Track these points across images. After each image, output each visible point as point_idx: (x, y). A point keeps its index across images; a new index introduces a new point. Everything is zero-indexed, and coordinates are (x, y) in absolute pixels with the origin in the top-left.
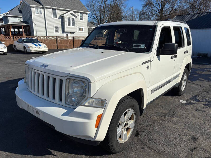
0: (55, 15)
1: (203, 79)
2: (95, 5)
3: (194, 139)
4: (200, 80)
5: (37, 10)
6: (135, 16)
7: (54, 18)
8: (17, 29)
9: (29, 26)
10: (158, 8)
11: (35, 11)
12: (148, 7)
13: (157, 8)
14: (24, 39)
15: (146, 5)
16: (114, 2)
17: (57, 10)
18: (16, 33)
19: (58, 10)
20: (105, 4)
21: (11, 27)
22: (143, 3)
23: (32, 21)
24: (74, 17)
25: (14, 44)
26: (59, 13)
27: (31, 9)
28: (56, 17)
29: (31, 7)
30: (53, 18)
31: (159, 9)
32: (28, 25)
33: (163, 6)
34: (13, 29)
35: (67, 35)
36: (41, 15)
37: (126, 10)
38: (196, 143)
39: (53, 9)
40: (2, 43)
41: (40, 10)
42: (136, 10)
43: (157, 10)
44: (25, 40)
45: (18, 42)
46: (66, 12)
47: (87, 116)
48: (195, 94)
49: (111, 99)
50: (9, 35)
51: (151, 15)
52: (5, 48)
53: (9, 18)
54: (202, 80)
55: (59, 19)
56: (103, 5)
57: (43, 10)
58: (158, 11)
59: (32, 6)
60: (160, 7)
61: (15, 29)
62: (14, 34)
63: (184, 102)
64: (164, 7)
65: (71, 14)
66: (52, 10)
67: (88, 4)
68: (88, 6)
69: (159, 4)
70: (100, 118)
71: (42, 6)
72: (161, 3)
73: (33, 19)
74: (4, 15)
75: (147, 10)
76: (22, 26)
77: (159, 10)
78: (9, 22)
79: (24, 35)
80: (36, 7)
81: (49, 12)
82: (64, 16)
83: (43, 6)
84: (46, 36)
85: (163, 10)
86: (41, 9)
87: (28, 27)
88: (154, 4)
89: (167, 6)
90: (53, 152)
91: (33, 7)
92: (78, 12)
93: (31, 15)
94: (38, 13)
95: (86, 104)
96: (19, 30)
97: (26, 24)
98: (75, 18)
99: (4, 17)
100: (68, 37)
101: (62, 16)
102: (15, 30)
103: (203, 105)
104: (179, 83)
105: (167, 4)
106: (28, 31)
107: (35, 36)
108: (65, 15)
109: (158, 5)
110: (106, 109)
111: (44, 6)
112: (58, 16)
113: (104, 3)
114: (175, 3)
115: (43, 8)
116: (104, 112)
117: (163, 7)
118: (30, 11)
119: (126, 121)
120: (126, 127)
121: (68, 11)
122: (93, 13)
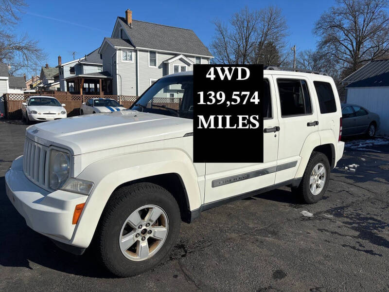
0: (153, 61)
1: (381, 180)
2: (228, 43)
3: (279, 274)
4: (376, 181)
5: (125, 53)
6: (305, 62)
7: (152, 67)
8: (93, 85)
9: (111, 80)
10: (350, 47)
11: (122, 56)
12: (329, 46)
13: (347, 48)
14: (95, 100)
15: (326, 42)
16: (263, 38)
17: (157, 54)
18: (91, 91)
19: (159, 53)
20: (246, 42)
21: (83, 81)
22: (320, 39)
23: (116, 71)
24: (184, 65)
25: (81, 108)
26: (160, 58)
27: (116, 53)
28: (155, 65)
29: (116, 50)
30: (149, 66)
31: (351, 49)
32: (109, 77)
33: (359, 43)
34: (87, 84)
35: (173, 95)
36: (131, 62)
37: (285, 52)
38: (277, 281)
39: (151, 52)
40: (61, 106)
41: (130, 54)
42: (308, 51)
43: (347, 50)
44: (96, 102)
45: (86, 104)
46: (173, 56)
47: (61, 204)
48: (344, 204)
49: (101, 182)
50: (79, 93)
51: (335, 61)
52: (64, 113)
53: (85, 68)
54: (379, 181)
55: (159, 67)
56: (242, 44)
57: (135, 53)
58: (348, 53)
59: (118, 47)
60: (353, 46)
61: (91, 85)
62: (88, 92)
63: (310, 215)
64: (361, 46)
65: (181, 60)
66: (149, 53)
67: (216, 42)
68: (215, 46)
69: (351, 41)
70: (80, 209)
71: (133, 48)
72: (355, 39)
73: (117, 68)
74: (77, 62)
75: (326, 52)
76: (100, 80)
77: (350, 51)
78: (84, 73)
79: (102, 93)
80: (123, 50)
81: (144, 57)
82: (168, 63)
83: (135, 47)
84: (135, 95)
85: (359, 50)
86: (131, 52)
87: (109, 82)
88: (341, 40)
89: (367, 44)
90: (31, 264)
91: (120, 50)
92: (193, 57)
93: (115, 62)
94: (126, 59)
95: (68, 188)
96: (96, 86)
97: (106, 77)
98: (186, 66)
99: (77, 65)
100: (173, 99)
101: (165, 64)
102: (91, 87)
103: (343, 222)
104: (299, 179)
105: (368, 41)
106: (109, 87)
107: (118, 95)
108: (169, 61)
109: (349, 42)
110: (91, 197)
111: (137, 48)
112: (159, 63)
113: (244, 41)
114: (383, 39)
115: (136, 51)
116: (88, 200)
117: (359, 46)
118: (114, 57)
119: (146, 226)
120: (147, 236)
121: (176, 55)
122: (224, 58)
